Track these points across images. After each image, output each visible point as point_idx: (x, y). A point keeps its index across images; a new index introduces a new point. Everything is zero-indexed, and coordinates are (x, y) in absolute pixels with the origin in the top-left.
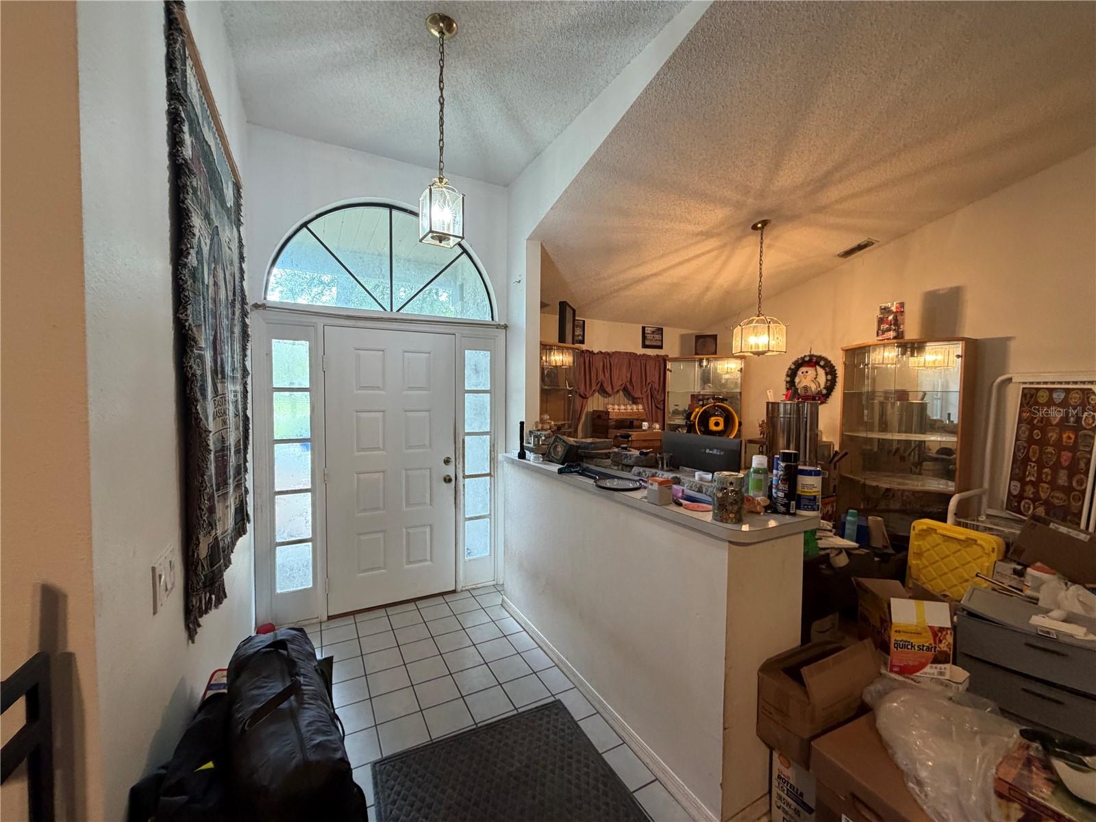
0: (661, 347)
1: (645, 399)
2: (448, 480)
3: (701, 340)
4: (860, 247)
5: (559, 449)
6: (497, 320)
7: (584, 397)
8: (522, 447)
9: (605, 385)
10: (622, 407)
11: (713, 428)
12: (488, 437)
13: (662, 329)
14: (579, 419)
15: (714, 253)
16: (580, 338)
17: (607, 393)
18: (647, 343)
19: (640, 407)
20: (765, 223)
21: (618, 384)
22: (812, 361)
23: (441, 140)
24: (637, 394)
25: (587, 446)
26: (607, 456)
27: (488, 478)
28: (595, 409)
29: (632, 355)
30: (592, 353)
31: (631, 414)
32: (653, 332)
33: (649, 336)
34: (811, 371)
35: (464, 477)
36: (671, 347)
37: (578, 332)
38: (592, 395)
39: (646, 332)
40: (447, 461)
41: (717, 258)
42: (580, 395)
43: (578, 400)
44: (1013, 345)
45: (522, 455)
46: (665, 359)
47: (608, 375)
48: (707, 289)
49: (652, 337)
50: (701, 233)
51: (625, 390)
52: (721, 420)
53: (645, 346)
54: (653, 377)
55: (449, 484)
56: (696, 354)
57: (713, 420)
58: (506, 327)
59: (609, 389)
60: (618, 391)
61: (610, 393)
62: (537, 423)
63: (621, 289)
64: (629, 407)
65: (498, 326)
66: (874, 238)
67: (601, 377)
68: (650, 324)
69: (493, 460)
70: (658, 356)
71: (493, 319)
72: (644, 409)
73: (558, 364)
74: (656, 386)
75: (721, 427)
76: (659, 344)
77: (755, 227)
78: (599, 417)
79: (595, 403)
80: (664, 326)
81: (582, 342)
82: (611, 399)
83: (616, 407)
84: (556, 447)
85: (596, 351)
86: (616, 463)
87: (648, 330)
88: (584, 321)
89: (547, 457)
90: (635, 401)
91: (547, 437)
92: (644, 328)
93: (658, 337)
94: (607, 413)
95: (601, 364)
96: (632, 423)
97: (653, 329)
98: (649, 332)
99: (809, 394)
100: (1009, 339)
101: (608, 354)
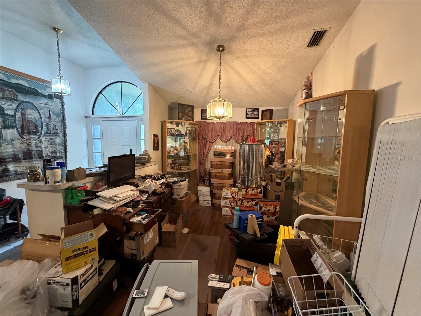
0: (257, 118)
7: (210, 142)
9: (221, 137)
10: (223, 147)
13: (258, 109)
18: (248, 116)
20: (221, 47)
24: (239, 141)
29: (239, 123)
30: (214, 123)
33: (249, 113)
39: (248, 111)
42: (208, 141)
49: (252, 113)
51: (234, 139)
53: (247, 118)
59: (224, 139)
60: (229, 140)
64: (226, 147)
68: (251, 107)
76: (257, 116)
80: (260, 107)
83: (220, 146)
92: (246, 109)
97: (252, 110)
98: (249, 111)
101: (224, 123)
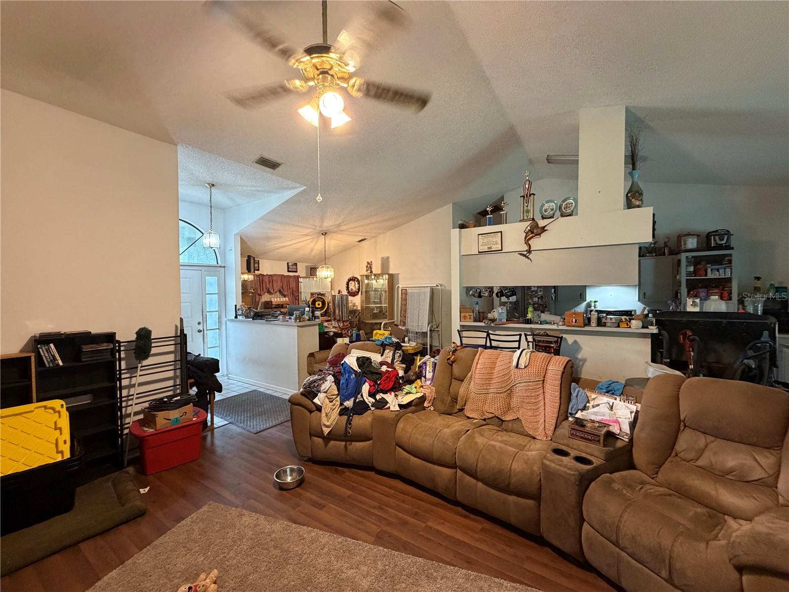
0: (296, 272)
1: (289, 295)
2: (200, 331)
3: (313, 270)
4: (362, 240)
5: (252, 313)
6: (220, 264)
7: (260, 295)
8: (236, 314)
9: (270, 289)
10: (278, 299)
11: (317, 306)
12: (217, 313)
13: (296, 264)
14: (258, 305)
15: (310, 240)
16: (257, 268)
17: (271, 293)
19: (287, 299)
20: (326, 233)
21: (276, 289)
22: (353, 279)
23: (211, 218)
24: (286, 293)
25: (262, 312)
26: (269, 315)
27: (218, 330)
28: (266, 300)
29: (283, 276)
30: (263, 275)
31: (282, 302)
32: (292, 265)
33: (290, 267)
34: (353, 282)
35: (207, 330)
36: (302, 271)
37: (256, 265)
38: (264, 294)
40: (199, 323)
41: (312, 241)
42: (258, 294)
43: (257, 296)
44: (400, 275)
45: (236, 317)
46: (298, 277)
47: (271, 285)
48: (312, 250)
49: (292, 267)
50: (303, 235)
51: (280, 291)
52: (320, 303)
53: (289, 271)
54: (293, 285)
55: (200, 333)
56: (311, 275)
57: (317, 303)
58: (224, 267)
59: (272, 291)
60: (276, 292)
61: (273, 292)
62: (241, 305)
63: (275, 249)
64: (282, 299)
65: (221, 267)
66: (366, 238)
67: (268, 285)
68: (291, 262)
69: (220, 322)
70: (295, 276)
71: (217, 263)
72: (289, 299)
73: (245, 279)
74: (295, 289)
75: (320, 306)
76: (296, 270)
77: (322, 234)
78: (268, 304)
79: (266, 298)
80: (297, 262)
81: (258, 270)
82: (273, 296)
83: (276, 299)
84: (250, 313)
85: (265, 274)
86: (273, 316)
87: (290, 264)
88: (259, 261)
89: (247, 317)
90: (285, 296)
91: (246, 310)
92: (288, 263)
93: (295, 267)
94: (272, 302)
95: (268, 280)
96: (282, 305)
99: (353, 291)
100: (399, 274)
101: (271, 275)
